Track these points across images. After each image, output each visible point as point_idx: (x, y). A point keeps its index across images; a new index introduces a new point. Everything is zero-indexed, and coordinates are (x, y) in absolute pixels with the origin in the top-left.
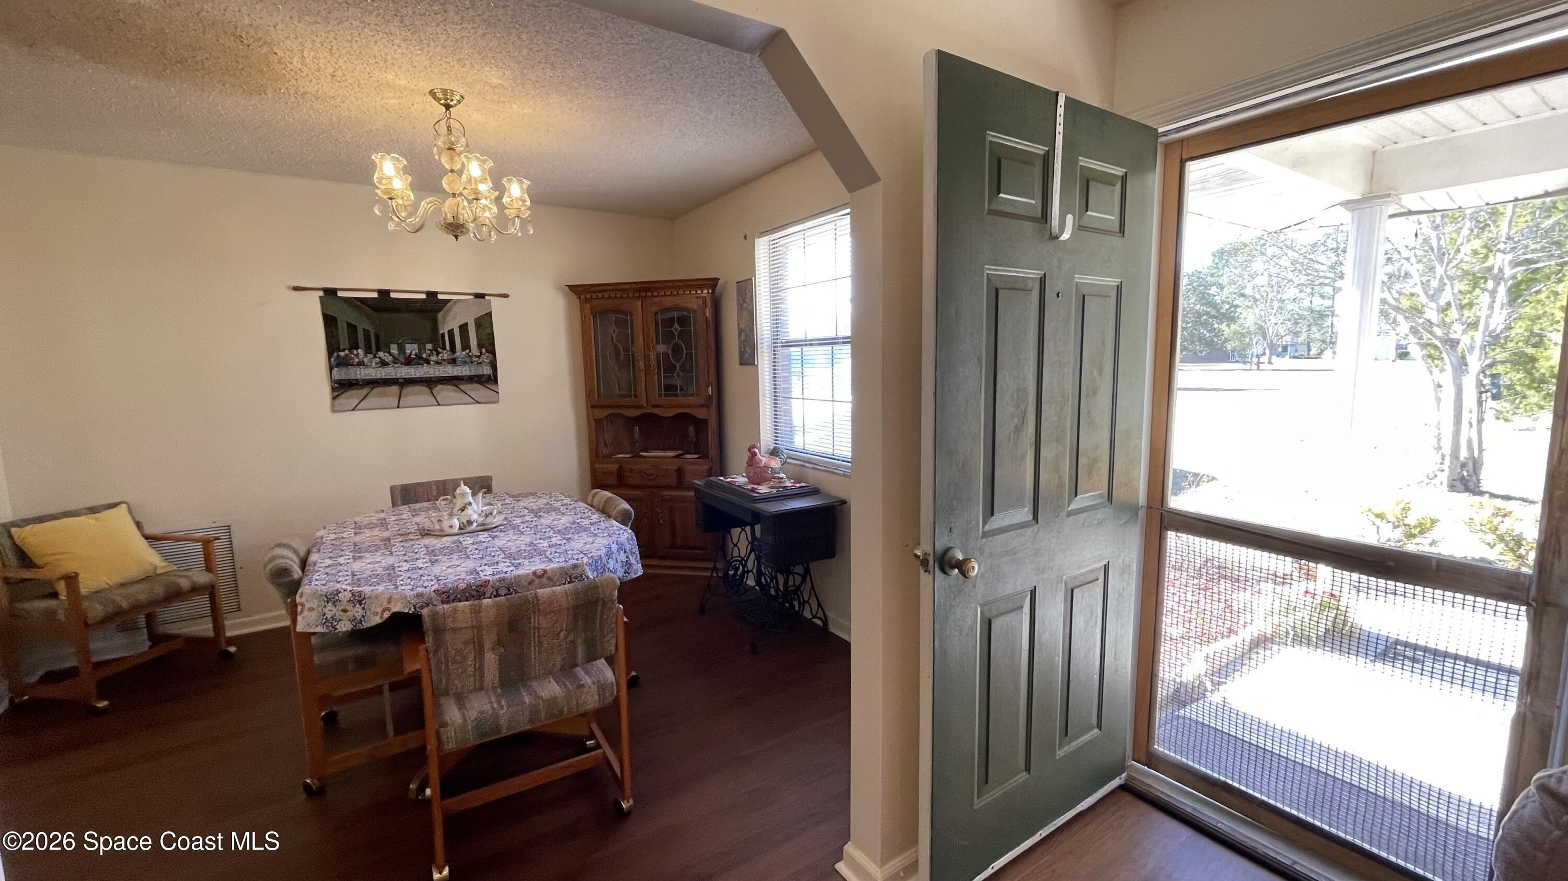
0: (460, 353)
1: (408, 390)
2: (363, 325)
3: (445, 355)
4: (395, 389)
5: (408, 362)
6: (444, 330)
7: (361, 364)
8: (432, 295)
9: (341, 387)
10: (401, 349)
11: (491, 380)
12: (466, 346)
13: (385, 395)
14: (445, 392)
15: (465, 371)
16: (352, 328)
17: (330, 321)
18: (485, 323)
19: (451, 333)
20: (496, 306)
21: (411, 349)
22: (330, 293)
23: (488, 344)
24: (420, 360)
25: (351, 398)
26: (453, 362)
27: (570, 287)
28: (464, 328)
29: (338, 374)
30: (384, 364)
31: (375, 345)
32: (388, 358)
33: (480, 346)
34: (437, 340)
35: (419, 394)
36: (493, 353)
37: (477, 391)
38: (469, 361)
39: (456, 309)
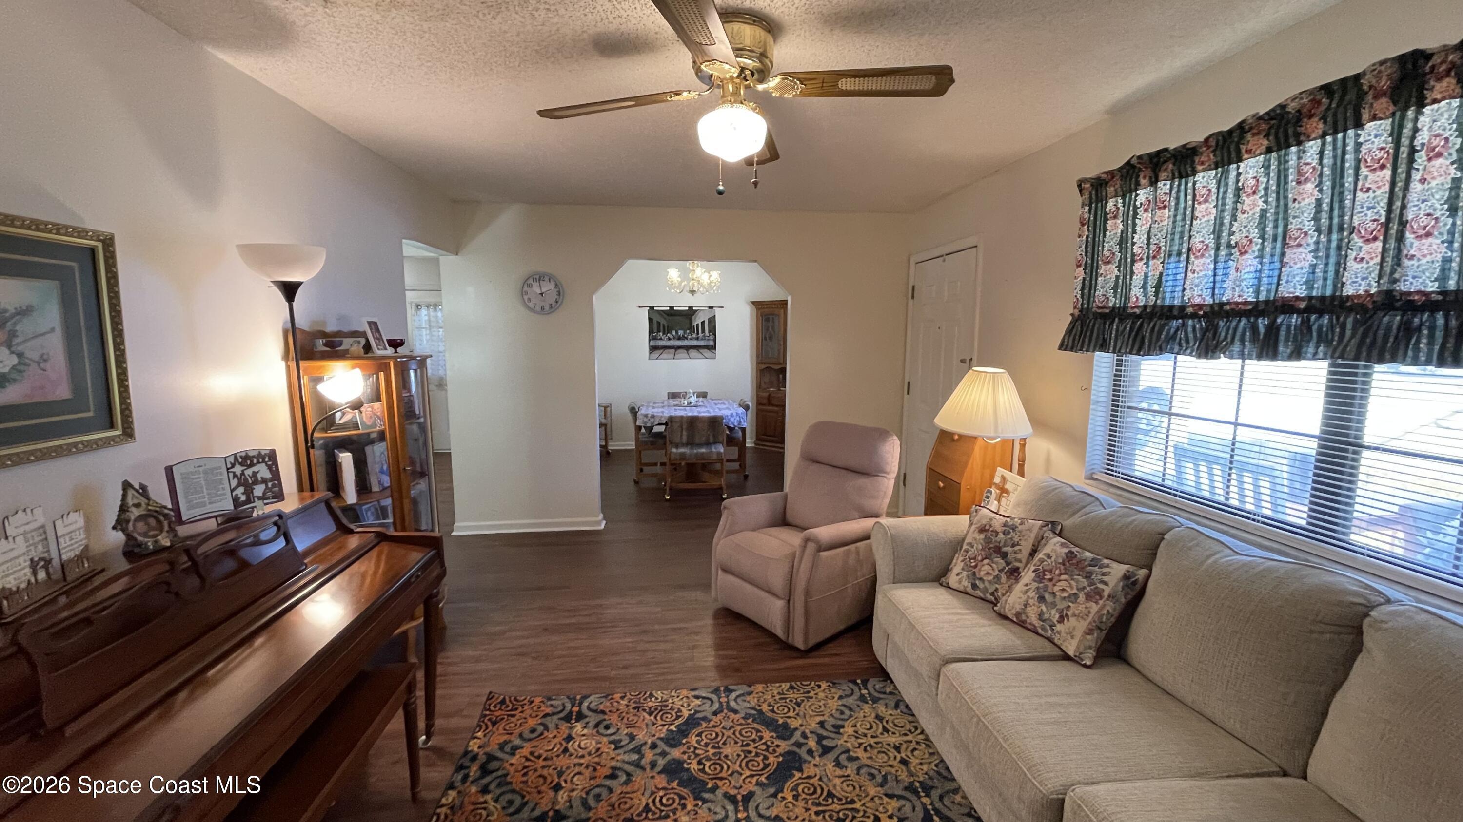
0: (700, 335)
1: (680, 351)
2: (663, 321)
3: (694, 336)
4: (673, 350)
5: (679, 338)
6: (695, 324)
7: (661, 339)
8: (691, 308)
9: (653, 349)
10: (677, 333)
11: (713, 348)
12: (703, 331)
13: (669, 353)
14: (693, 353)
15: (702, 343)
16: (659, 323)
17: (651, 320)
18: (712, 320)
19: (697, 325)
20: (718, 312)
21: (681, 333)
22: (652, 308)
23: (713, 331)
24: (684, 338)
25: (657, 353)
26: (697, 339)
27: (753, 303)
28: (703, 323)
29: (653, 343)
30: (669, 339)
31: (667, 330)
32: (671, 337)
33: (709, 332)
34: (691, 329)
35: (682, 353)
36: (715, 334)
37: (706, 353)
38: (704, 339)
39: (701, 314)
